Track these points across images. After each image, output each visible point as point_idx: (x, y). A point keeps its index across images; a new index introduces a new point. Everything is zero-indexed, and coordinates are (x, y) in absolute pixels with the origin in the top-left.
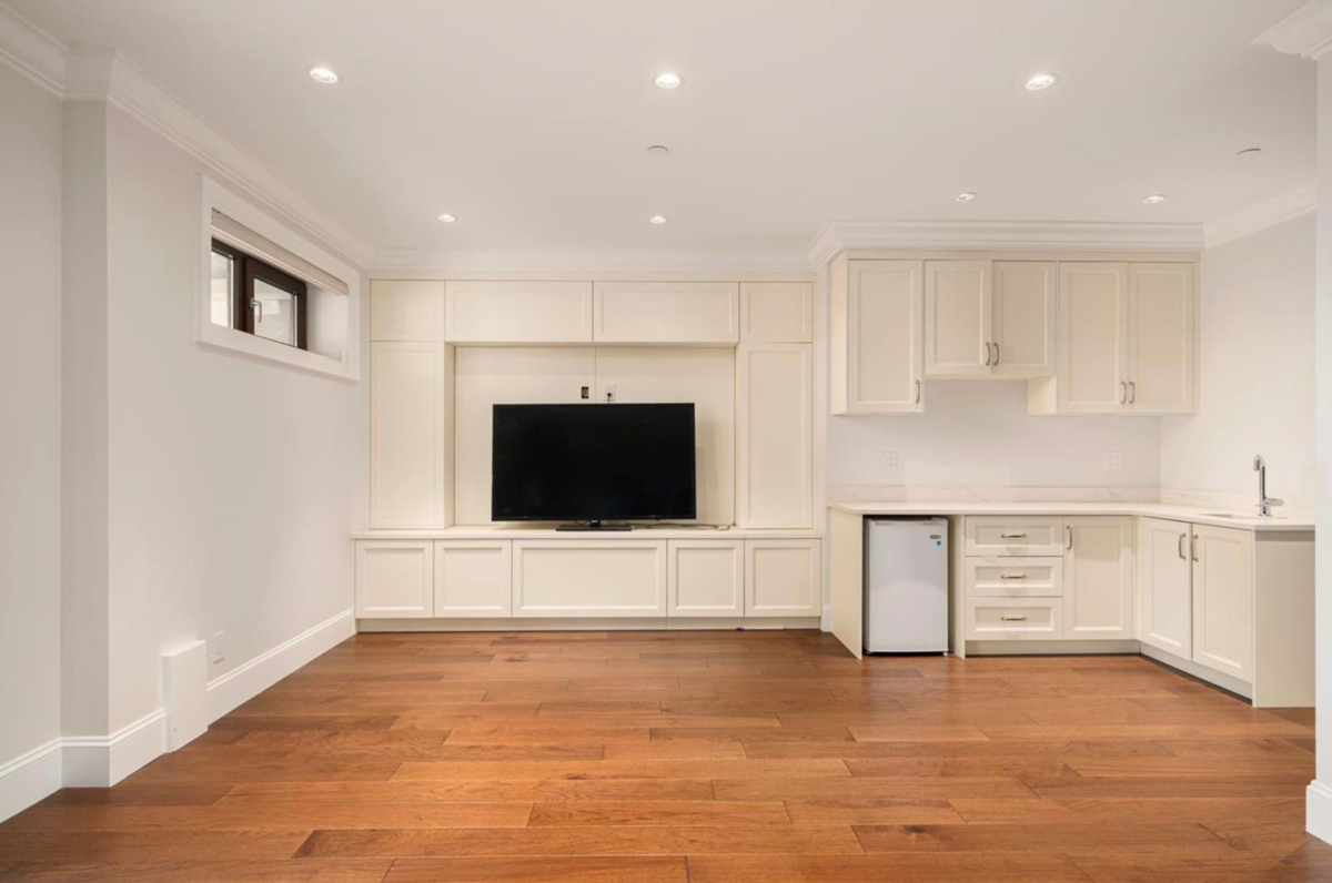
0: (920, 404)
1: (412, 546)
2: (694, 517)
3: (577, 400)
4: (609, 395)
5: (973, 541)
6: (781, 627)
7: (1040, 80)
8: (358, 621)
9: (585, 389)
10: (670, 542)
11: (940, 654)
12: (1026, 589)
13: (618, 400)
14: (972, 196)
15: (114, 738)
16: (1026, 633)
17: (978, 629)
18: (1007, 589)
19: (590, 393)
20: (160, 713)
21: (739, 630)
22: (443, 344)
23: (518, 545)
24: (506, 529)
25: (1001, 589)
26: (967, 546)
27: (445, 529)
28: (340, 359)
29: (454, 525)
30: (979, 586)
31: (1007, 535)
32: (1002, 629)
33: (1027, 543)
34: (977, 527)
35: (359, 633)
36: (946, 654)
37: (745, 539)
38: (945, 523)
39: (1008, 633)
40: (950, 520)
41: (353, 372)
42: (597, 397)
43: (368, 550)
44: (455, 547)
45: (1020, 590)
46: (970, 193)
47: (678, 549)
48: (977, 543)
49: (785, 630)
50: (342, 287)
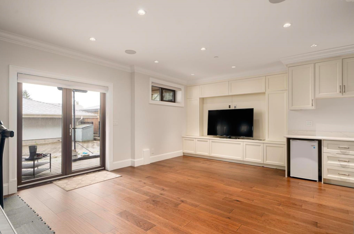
0: (313, 106)
1: (192, 139)
2: (253, 137)
3: (228, 108)
4: (235, 107)
5: (326, 148)
6: (275, 168)
7: (287, 25)
8: (183, 153)
9: (230, 106)
10: (244, 142)
11: (316, 181)
12: (349, 165)
13: (237, 108)
14: (316, 45)
15: (135, 160)
16: (349, 180)
17: (328, 175)
18: (341, 165)
19: (231, 107)
20: (143, 159)
21: (263, 167)
22: (199, 99)
23: (211, 140)
24: (211, 137)
25: (338, 164)
26: (324, 149)
27: (200, 136)
28: (180, 103)
29: (203, 136)
30: (329, 162)
31: (340, 147)
32: (339, 177)
33: (349, 151)
34: (328, 144)
35: (184, 155)
36: (317, 181)
37: (263, 143)
38: (317, 142)
39: (341, 178)
40: (320, 142)
41: (183, 106)
42: (232, 108)
43: (185, 140)
44: (200, 140)
45: (346, 165)
46: (316, 44)
47: (246, 144)
48: (328, 149)
49: (276, 169)
50: (180, 89)
